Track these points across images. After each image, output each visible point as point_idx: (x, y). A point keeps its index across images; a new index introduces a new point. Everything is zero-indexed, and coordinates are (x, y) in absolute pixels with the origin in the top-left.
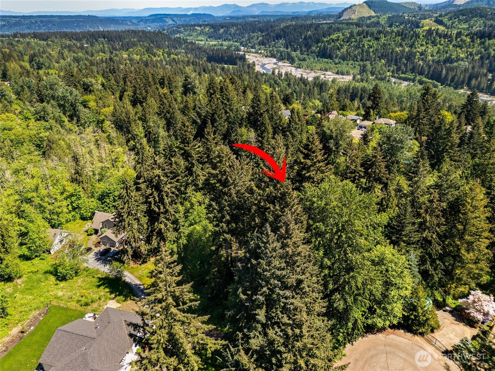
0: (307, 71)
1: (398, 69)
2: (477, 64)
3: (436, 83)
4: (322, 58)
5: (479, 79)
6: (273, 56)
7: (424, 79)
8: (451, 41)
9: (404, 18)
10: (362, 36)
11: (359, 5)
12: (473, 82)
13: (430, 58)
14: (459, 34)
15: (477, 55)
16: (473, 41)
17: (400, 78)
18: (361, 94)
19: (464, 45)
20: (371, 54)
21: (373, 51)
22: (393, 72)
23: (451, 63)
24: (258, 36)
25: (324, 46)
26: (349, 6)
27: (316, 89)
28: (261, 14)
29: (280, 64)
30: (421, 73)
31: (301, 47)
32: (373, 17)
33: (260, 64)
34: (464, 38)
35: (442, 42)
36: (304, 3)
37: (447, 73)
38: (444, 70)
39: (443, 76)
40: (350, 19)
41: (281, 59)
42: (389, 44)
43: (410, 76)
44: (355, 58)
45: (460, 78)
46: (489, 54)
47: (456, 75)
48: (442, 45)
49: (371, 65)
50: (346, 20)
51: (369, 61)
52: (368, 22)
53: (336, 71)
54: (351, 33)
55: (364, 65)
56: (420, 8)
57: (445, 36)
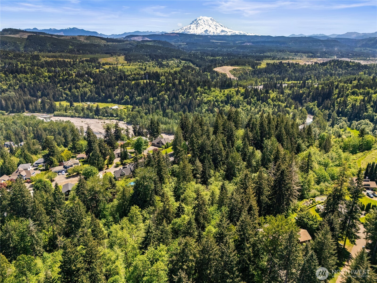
2: (22, 93)
3: (2, 111)
5: (33, 104)
12: (30, 106)
15: (16, 85)
16: (7, 76)
37: (6, 103)
38: (3, 100)
39: (4, 105)
45: (19, 105)
46: (25, 85)
47: (14, 103)
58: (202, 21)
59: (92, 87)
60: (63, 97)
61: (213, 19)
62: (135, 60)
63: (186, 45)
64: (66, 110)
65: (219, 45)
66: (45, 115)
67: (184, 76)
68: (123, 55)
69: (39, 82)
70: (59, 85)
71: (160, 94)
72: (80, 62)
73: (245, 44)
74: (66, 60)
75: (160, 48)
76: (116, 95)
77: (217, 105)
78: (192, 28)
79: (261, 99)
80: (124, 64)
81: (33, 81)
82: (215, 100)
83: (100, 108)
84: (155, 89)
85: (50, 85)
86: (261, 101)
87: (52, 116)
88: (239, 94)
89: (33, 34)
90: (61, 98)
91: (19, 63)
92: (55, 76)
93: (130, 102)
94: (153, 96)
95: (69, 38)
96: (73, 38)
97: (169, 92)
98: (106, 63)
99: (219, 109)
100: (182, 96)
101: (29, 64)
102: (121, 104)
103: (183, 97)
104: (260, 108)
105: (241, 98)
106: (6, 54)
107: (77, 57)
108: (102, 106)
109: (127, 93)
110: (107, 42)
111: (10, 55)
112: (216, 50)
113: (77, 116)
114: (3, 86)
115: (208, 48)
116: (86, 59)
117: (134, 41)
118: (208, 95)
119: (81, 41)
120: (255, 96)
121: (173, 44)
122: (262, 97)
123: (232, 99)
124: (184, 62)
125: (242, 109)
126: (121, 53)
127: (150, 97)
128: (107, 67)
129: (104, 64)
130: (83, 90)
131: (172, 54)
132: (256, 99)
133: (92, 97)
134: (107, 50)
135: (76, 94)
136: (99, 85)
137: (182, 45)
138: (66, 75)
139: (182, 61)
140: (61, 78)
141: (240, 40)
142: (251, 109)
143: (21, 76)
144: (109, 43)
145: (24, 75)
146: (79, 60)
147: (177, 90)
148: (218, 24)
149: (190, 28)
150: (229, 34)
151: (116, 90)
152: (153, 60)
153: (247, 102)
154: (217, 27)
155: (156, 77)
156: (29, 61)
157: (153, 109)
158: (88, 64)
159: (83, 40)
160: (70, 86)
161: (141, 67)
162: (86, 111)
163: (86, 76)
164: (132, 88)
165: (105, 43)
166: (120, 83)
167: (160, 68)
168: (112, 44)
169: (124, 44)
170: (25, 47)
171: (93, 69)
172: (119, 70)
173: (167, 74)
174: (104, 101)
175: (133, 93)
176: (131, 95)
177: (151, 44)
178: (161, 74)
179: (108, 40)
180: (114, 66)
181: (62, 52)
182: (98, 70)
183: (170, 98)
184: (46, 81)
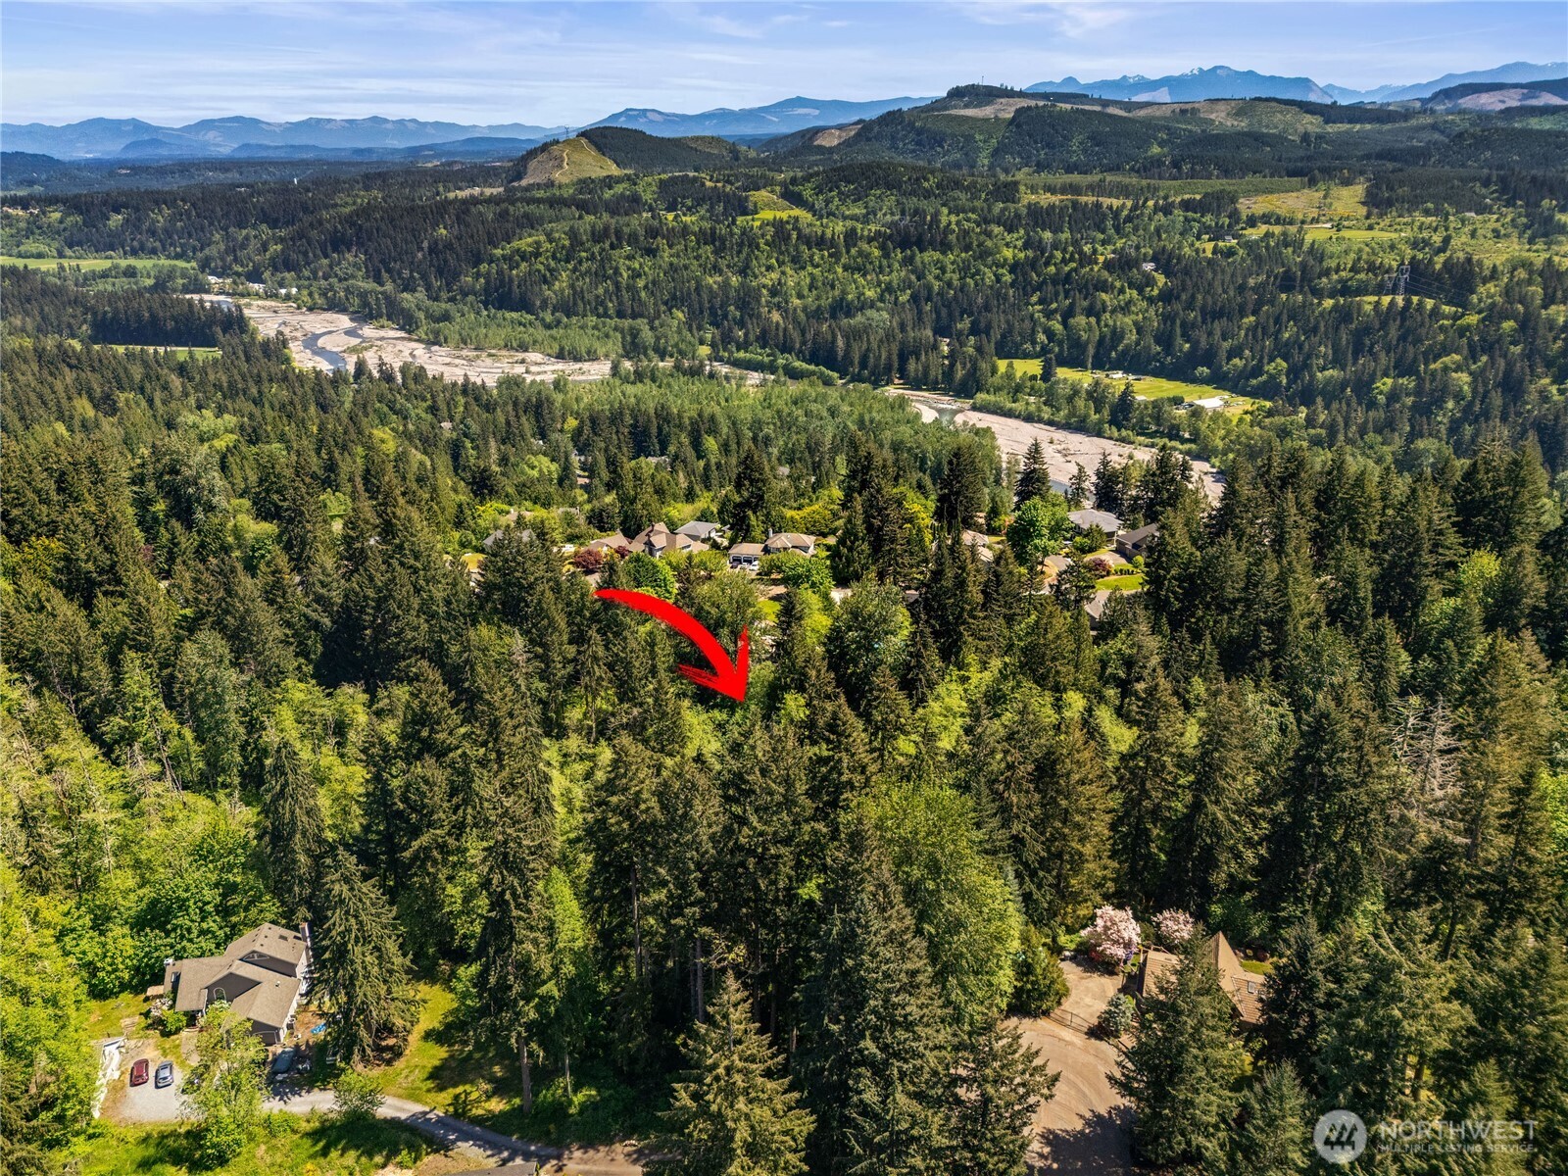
0: (465, 353)
1: (727, 339)
2: (909, 316)
3: (827, 372)
4: (499, 308)
5: (923, 358)
6: (335, 306)
7: (797, 364)
8: (836, 256)
9: (703, 184)
10: (607, 245)
11: (567, 142)
12: (912, 366)
13: (796, 302)
14: (851, 237)
15: (903, 290)
16: (886, 255)
17: (736, 364)
18: (660, 429)
19: (868, 266)
20: (643, 294)
21: (646, 287)
22: (713, 345)
23: (849, 314)
24: (262, 240)
25: (500, 272)
26: (539, 143)
27: (524, 419)
28: (243, 155)
29: (368, 331)
30: (786, 349)
31: (424, 277)
32: (619, 180)
33: (298, 334)
34: (865, 247)
35: (816, 258)
36: (386, 121)
37: (848, 345)
38: (840, 338)
39: (841, 353)
40: (550, 184)
41: (366, 314)
42: (686, 267)
43: (760, 355)
44: (599, 309)
45: (880, 356)
46: (929, 288)
47: (869, 350)
48: (817, 266)
49: (652, 328)
50: (539, 186)
51: (642, 316)
52: (608, 194)
53: (556, 348)
54: (573, 234)
55: (631, 328)
56: (735, 154)
57: (821, 242)
59: (1152, 312)
60: (1034, 343)
62: (1414, 203)
64: (1016, 391)
66: (947, 402)
68: (1368, 180)
69: (976, 284)
70: (1034, 299)
71: (1433, 366)
72: (1156, 209)
74: (1106, 201)
76: (1232, 354)
80: (1348, 218)
81: (960, 279)
83: (1140, 398)
84: (1418, 341)
85: (1006, 294)
87: (967, 406)
89: (1032, 103)
90: (1028, 346)
91: (945, 211)
92: (1033, 264)
93: (1288, 388)
94: (1403, 368)
95: (1168, 113)
96: (1183, 112)
97: (1484, 359)
98: (1264, 215)
100: (1553, 383)
101: (974, 216)
102: (1244, 394)
103: (1554, 389)
106: (918, 179)
107: (1156, 189)
108: (1148, 390)
109: (1283, 350)
110: (1327, 122)
111: (928, 180)
113: (1046, 417)
114: (866, 290)
116: (1187, 197)
117: (1462, 112)
119: (1211, 122)
126: (1362, 173)
127: (1386, 375)
128: (1254, 234)
129: (1252, 222)
130: (1111, 323)
133: (1139, 354)
134: (1302, 159)
135: (1080, 337)
136: (1178, 306)
138: (1072, 259)
140: (1052, 269)
143: (930, 256)
144: (1330, 128)
145: (937, 255)
146: (1156, 204)
147: (1529, 355)
151: (1243, 332)
152: (1510, 203)
155: (1454, 285)
156: (978, 204)
157: (1362, 432)
158: (1186, 219)
159: (1221, 119)
160: (1072, 305)
161: (1425, 234)
162: (1080, 403)
163: (1148, 267)
164: (1315, 330)
165: (1310, 128)
166: (1272, 302)
167: (1531, 241)
168: (1346, 132)
169: (1402, 129)
170: (996, 153)
171: (1198, 238)
172: (1306, 247)
173: (1522, 274)
174: (1180, 372)
175: (1312, 348)
176: (1298, 358)
177: (1547, 126)
178: (1487, 273)
179: (1330, 112)
180: (1293, 229)
181: (1115, 168)
182: (1209, 246)
183: (1481, 390)
184: (998, 280)
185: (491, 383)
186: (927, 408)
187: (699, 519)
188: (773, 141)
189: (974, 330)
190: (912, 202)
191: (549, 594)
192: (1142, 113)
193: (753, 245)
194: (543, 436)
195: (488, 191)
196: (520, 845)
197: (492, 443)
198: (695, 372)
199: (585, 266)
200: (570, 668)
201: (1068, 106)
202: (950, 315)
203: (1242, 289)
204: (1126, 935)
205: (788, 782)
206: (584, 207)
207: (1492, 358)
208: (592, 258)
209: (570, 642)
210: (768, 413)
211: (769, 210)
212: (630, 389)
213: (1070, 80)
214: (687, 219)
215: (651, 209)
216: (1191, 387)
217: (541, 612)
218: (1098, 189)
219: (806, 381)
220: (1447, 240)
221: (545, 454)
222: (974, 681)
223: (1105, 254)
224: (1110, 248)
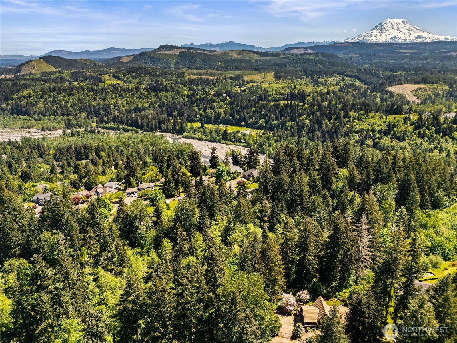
0: (6, 131)
1: (101, 121)
2: (159, 111)
3: (136, 129)
4: (18, 115)
5: (166, 123)
7: (126, 127)
8: (134, 94)
9: (86, 74)
10: (56, 93)
11: (35, 60)
12: (163, 126)
13: (123, 108)
14: (137, 89)
15: (156, 104)
16: (149, 94)
17: (106, 128)
18: (85, 151)
19: (144, 97)
20: (70, 108)
21: (71, 106)
22: (97, 123)
23: (140, 111)
25: (17, 103)
26: (25, 61)
27: (34, 152)
30: (122, 123)
32: (56, 72)
34: (142, 91)
35: (127, 95)
37: (142, 121)
38: (139, 118)
39: (140, 123)
40: (31, 74)
42: (84, 99)
43: (114, 125)
44: (55, 113)
45: (152, 124)
46: (164, 103)
47: (149, 122)
48: (128, 97)
49: (75, 119)
50: (27, 75)
51: (71, 115)
52: (52, 77)
53: (41, 127)
54: (43, 90)
55: (68, 119)
56: (95, 65)
57: (128, 90)
58: (389, 25)
59: (228, 108)
60: (197, 118)
61: (405, 21)
62: (286, 77)
63: (359, 57)
64: (195, 132)
65: (408, 56)
66: (175, 136)
67: (340, 96)
68: (274, 71)
69: (177, 102)
70: (195, 105)
71: (300, 119)
72: (223, 79)
73: (448, 54)
74: (209, 78)
75: (320, 62)
76: (251, 118)
77: (372, 135)
78: (373, 35)
79: (442, 132)
80: (271, 81)
81: (172, 100)
82: (370, 129)
83: (229, 132)
84: (295, 112)
85: (187, 104)
86: (441, 134)
87: (181, 137)
88: (409, 122)
89: (184, 50)
90: (195, 119)
91: (164, 81)
92: (193, 95)
93: (266, 126)
94: (293, 120)
95: (221, 53)
96: (225, 53)
97: (312, 116)
98: (251, 81)
99: (374, 141)
100: (328, 121)
101: (173, 82)
102: (255, 129)
103: (328, 123)
104: (438, 143)
105: (410, 128)
106: (155, 72)
107: (222, 74)
108: (231, 129)
109: (263, 116)
110: (261, 56)
111: (158, 72)
112: (402, 62)
113: (204, 138)
114: (144, 104)
115: (389, 60)
116: (230, 76)
117: (292, 54)
118: (363, 121)
119: (232, 56)
120: (433, 126)
121: (342, 56)
122: (444, 129)
123: (395, 129)
124: (349, 78)
125: (409, 144)
126: (272, 69)
127: (289, 122)
128: (250, 85)
129: (248, 83)
130: (217, 111)
131: (334, 70)
132: (433, 130)
133: (226, 119)
134: (257, 66)
135: (209, 115)
136: (234, 106)
137: (354, 57)
138: (204, 94)
139: (346, 78)
140: (198, 97)
141: (442, 49)
142: (421, 144)
143: (163, 94)
144: (262, 58)
145: (165, 93)
146: (223, 78)
147: (322, 114)
148: (412, 28)
149: (371, 35)
150: (428, 40)
151: (252, 112)
152: (307, 77)
153: (419, 134)
154: (411, 32)
155: (301, 98)
156: (174, 78)
157: (287, 136)
158: (231, 82)
159: (235, 55)
160: (206, 106)
161: (290, 85)
162: (213, 134)
163: (224, 95)
164: (270, 111)
165: (257, 58)
166: (258, 104)
167: (314, 86)
168: (266, 59)
169: (279, 58)
170: (175, 64)
171: (235, 87)
172: (263, 88)
173: (315, 94)
174: (237, 124)
175: (270, 116)
176: (267, 118)
177: (311, 58)
178: (308, 94)
179: (261, 54)
180: (259, 84)
181: (210, 68)
182: (239, 89)
183: (312, 124)
184: (184, 100)
185: (19, 140)
186: (170, 138)
187: (110, 181)
188: (106, 60)
189: (179, 115)
190: (154, 78)
191: (71, 218)
192: (214, 53)
193: (107, 92)
194: (41, 156)
195: (8, 77)
196: (98, 327)
197: (23, 161)
198: (92, 132)
199: (48, 100)
200: (81, 242)
201: (194, 51)
202: (171, 110)
203: (250, 100)
204: (292, 302)
205: (198, 281)
206: (45, 81)
207: (313, 116)
208: (51, 97)
209: (80, 232)
210: (121, 143)
211: (109, 81)
212: (70, 139)
213: (192, 44)
214: (82, 84)
215: (69, 81)
216: (241, 128)
217: (68, 224)
218: (206, 74)
219: (130, 132)
220: (295, 86)
221: (44, 163)
222: (220, 224)
223: (212, 92)
224: (213, 90)
